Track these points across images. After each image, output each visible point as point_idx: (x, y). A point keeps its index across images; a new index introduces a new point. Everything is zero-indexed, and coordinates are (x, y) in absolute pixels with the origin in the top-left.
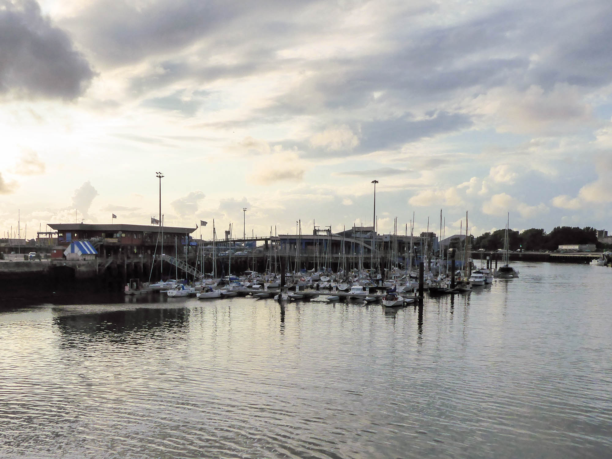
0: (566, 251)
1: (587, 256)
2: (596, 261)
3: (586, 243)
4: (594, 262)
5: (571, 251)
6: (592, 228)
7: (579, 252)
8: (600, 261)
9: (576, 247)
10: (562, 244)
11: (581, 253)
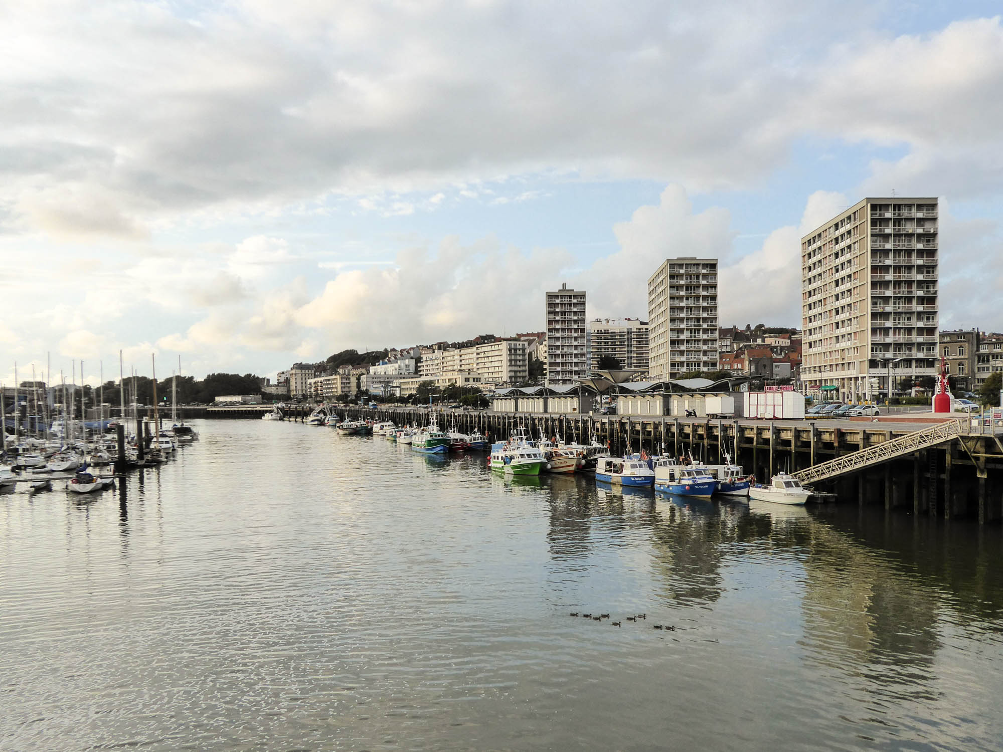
0: (226, 404)
1: (255, 409)
2: (270, 415)
3: (248, 394)
4: (267, 416)
5: (232, 403)
6: (254, 376)
7: (242, 404)
8: (274, 416)
9: (238, 399)
10: (219, 395)
11: (246, 406)
